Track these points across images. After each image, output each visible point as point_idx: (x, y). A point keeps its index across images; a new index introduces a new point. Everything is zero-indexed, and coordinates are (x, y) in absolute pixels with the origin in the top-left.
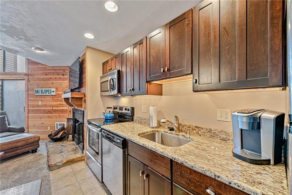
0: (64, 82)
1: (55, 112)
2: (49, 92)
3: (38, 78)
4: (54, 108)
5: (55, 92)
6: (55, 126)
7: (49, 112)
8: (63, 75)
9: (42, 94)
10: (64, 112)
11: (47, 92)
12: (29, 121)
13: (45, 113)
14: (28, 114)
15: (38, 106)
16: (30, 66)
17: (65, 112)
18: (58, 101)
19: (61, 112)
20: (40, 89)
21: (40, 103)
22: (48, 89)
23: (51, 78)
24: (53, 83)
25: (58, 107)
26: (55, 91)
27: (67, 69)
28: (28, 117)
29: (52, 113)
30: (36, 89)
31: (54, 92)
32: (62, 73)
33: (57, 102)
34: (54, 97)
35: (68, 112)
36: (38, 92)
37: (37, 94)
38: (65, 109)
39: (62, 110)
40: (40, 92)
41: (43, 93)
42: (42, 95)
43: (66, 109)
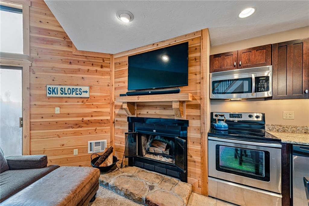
0: (103, 77)
1: (88, 124)
2: (77, 93)
3: (54, 67)
4: (85, 119)
5: (88, 93)
6: (87, 147)
7: (76, 125)
8: (102, 67)
9: (64, 95)
10: (103, 124)
11: (73, 92)
12: (32, 143)
13: (69, 127)
14: (30, 130)
15: (53, 116)
16: (34, 45)
17: (105, 123)
18: (93, 106)
19: (98, 124)
20: (59, 87)
21: (57, 111)
22: (75, 87)
23: (79, 70)
24: (83, 78)
25: (92, 116)
26: (88, 91)
27: (109, 58)
28: (30, 136)
29: (82, 127)
30: (51, 87)
31: (86, 92)
32: (101, 64)
33: (91, 108)
34: (85, 100)
35: (111, 123)
36: (54, 91)
37: (51, 95)
38: (105, 120)
39: (100, 121)
40: (59, 91)
41: (66, 94)
42: (62, 98)
43: (107, 120)
